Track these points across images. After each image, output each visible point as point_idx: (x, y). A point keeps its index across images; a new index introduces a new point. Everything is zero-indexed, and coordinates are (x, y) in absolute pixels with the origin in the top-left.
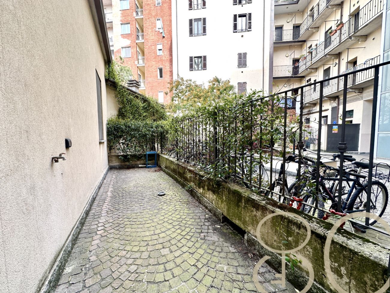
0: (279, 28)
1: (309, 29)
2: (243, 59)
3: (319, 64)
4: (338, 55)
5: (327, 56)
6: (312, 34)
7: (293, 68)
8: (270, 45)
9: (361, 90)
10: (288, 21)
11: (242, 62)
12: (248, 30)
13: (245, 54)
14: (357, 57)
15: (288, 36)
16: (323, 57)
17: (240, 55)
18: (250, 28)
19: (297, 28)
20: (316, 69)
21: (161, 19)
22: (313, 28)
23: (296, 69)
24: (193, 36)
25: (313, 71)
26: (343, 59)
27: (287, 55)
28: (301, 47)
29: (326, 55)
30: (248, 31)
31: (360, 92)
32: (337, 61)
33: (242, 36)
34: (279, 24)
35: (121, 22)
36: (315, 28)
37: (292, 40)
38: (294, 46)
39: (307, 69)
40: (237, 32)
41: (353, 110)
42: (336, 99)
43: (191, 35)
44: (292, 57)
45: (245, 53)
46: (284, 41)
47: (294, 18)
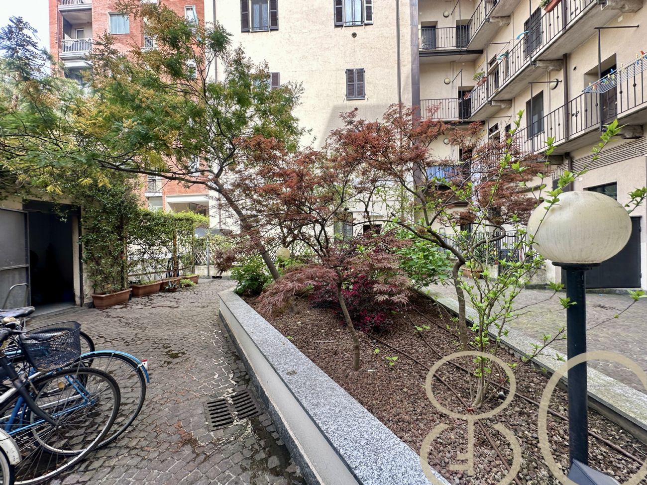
0: (430, 29)
1: (491, 20)
2: (356, 83)
3: (517, 88)
4: (563, 61)
5: (538, 64)
6: (497, 32)
7: (460, 104)
8: (412, 55)
9: (639, 130)
10: (446, 14)
11: (356, 86)
12: (366, 22)
13: (361, 72)
14: (615, 55)
15: (447, 40)
16: (528, 66)
17: (350, 72)
18: (369, 17)
19: (463, 28)
20: (510, 102)
21: (194, 8)
22: (498, 17)
23: (465, 107)
24: (251, 30)
25: (503, 106)
26: (575, 68)
27: (447, 81)
28: (474, 63)
29: (535, 61)
30: (366, 25)
31: (637, 135)
32: (561, 76)
33: (354, 35)
34: (429, 18)
35: (110, 11)
36: (502, 17)
37: (455, 48)
38: (460, 62)
39: (491, 101)
40: (342, 26)
41: (615, 183)
42: (562, 160)
43: (246, 29)
44: (458, 84)
45: (362, 69)
46: (440, 49)
47: (458, 6)
